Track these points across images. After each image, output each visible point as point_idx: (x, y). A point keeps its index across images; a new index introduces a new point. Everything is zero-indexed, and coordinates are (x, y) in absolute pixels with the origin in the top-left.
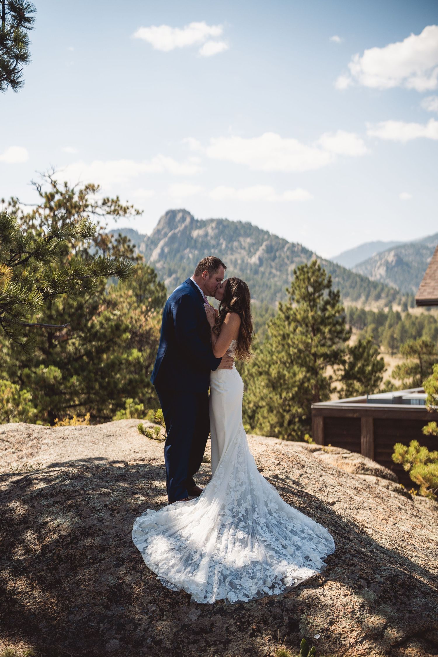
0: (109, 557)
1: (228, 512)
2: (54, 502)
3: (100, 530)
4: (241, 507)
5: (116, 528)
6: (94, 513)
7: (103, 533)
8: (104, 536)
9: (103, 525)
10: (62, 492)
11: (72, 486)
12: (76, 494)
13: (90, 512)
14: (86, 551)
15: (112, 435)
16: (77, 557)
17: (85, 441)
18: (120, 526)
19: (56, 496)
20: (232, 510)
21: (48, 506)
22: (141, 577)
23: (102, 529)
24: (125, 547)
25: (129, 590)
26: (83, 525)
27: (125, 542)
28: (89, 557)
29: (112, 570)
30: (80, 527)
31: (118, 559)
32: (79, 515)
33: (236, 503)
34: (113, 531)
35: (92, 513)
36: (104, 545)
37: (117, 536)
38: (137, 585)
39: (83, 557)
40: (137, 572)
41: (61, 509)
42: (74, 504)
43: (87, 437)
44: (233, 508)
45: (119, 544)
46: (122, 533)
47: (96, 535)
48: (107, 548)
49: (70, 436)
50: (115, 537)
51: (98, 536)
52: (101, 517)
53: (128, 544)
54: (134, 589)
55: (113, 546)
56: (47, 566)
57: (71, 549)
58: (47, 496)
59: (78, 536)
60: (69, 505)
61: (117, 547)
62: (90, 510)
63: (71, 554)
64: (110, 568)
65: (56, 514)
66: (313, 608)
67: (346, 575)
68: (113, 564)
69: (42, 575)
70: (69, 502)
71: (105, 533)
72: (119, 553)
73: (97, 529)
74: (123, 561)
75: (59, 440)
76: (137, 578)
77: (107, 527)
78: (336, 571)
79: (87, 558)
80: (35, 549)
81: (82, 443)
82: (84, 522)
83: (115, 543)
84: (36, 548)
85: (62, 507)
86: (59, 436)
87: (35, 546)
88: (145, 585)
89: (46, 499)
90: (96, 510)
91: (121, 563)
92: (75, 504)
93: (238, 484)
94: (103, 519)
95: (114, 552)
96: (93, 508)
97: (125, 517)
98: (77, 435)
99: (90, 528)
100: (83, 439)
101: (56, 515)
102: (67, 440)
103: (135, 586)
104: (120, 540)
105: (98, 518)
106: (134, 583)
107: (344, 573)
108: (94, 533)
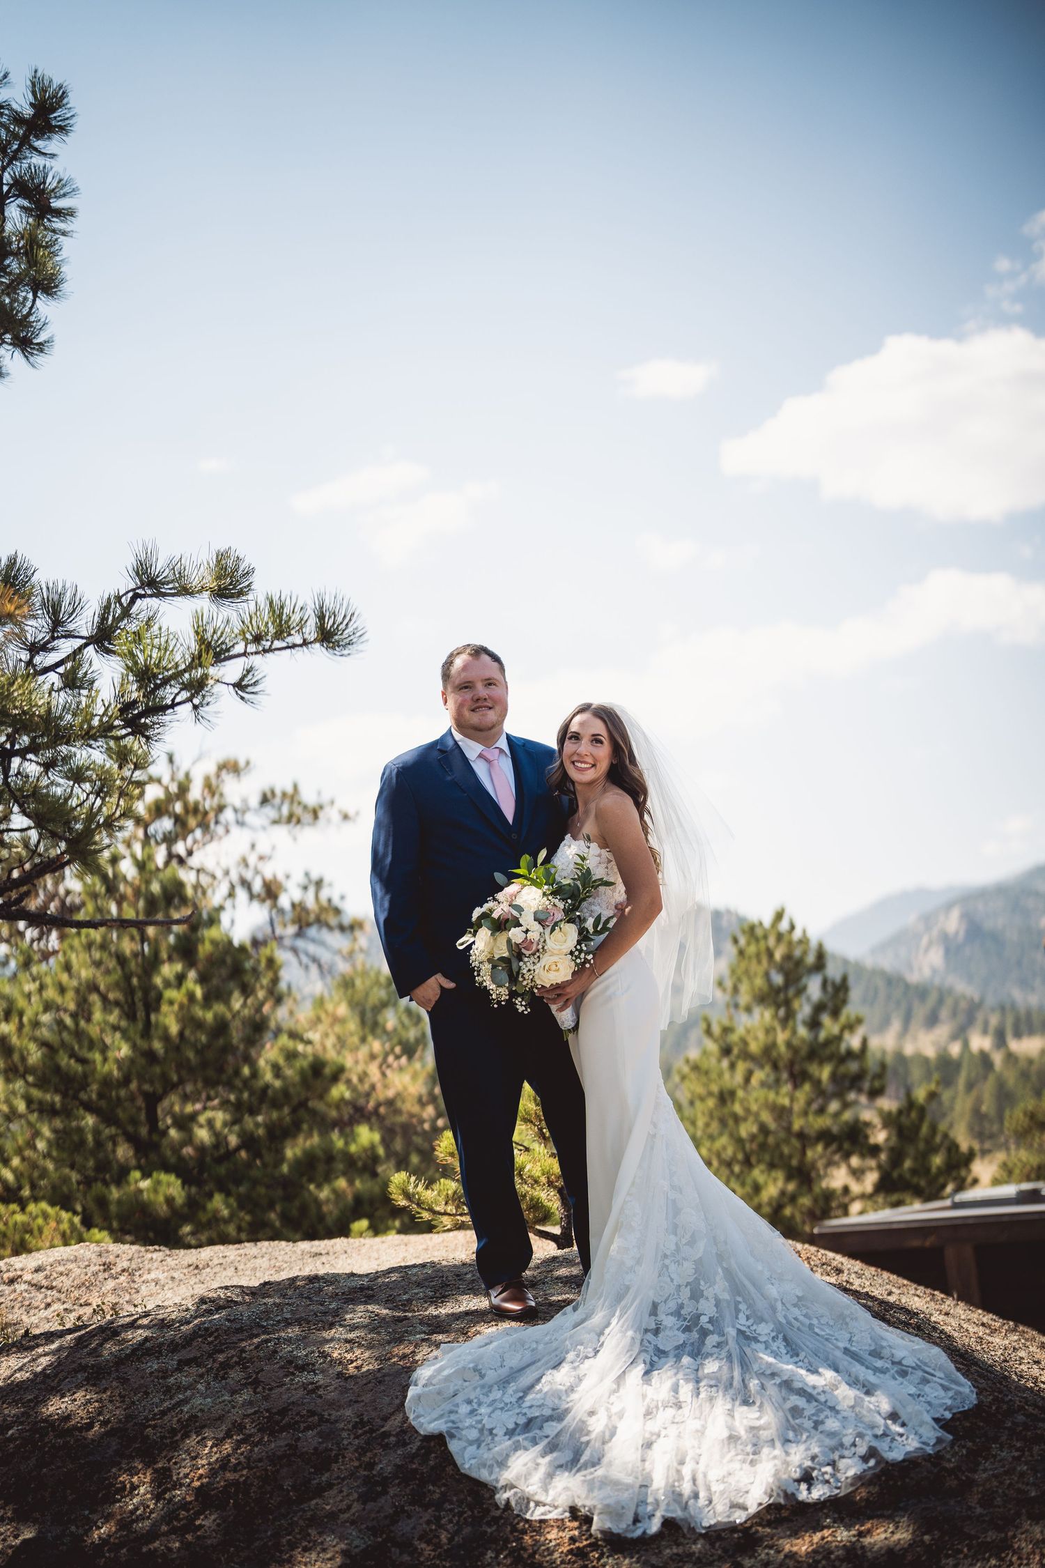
0: (343, 1479)
1: (669, 1321)
2: (180, 1361)
3: (312, 1413)
4: (702, 1301)
5: (356, 1406)
6: (293, 1374)
7: (322, 1420)
8: (325, 1427)
9: (319, 1401)
10: (201, 1336)
11: (229, 1320)
12: (240, 1336)
13: (281, 1373)
14: (278, 1471)
16: (254, 1489)
17: (254, 1269)
18: (367, 1397)
19: (184, 1347)
20: (677, 1313)
21: (165, 1374)
22: (438, 1519)
23: (319, 1410)
24: (386, 1447)
25: (406, 1558)
26: (266, 1405)
27: (386, 1435)
28: (287, 1484)
29: (353, 1511)
30: (255, 1413)
31: (367, 1481)
32: (250, 1384)
34: (348, 1412)
35: (286, 1376)
36: (327, 1450)
37: (361, 1423)
38: (428, 1543)
39: (269, 1488)
40: (426, 1507)
41: (201, 1376)
42: (235, 1359)
43: (259, 1261)
44: (681, 1306)
45: (367, 1443)
46: (374, 1414)
47: (302, 1426)
48: (337, 1456)
49: (216, 1261)
50: (355, 1427)
51: (308, 1428)
52: (312, 1383)
53: (393, 1439)
54: (421, 1554)
55: (351, 1449)
56: (167, 1524)
57: (235, 1471)
58: (160, 1352)
59: (251, 1436)
60: (221, 1363)
61: (362, 1451)
62: (282, 1367)
63: (236, 1483)
64: (349, 1507)
65: (186, 1389)
66: (948, 1556)
67: (1026, 1463)
68: (356, 1495)
69: (156, 1550)
70: (221, 1358)
71: (328, 1421)
72: (370, 1466)
73: (305, 1412)
74: (385, 1482)
75: (185, 1271)
76: (428, 1522)
77: (332, 1404)
78: (995, 1456)
79: (281, 1487)
80: (132, 1483)
81: (248, 1273)
82: (266, 1398)
83: (356, 1442)
84: (135, 1479)
85: (201, 1370)
86: (186, 1263)
87: (132, 1476)
88: (450, 1540)
89: (158, 1358)
90: (297, 1367)
91: (379, 1489)
92: (240, 1357)
93: (684, 1241)
94: (318, 1388)
95: (356, 1464)
96: (290, 1362)
97: (379, 1375)
98: (232, 1258)
99: (283, 1412)
100: (250, 1265)
101: (188, 1393)
102: (208, 1270)
103: (423, 1546)
104: (372, 1431)
105: (304, 1386)
106: (421, 1539)
107: (1017, 1459)
108: (297, 1422)
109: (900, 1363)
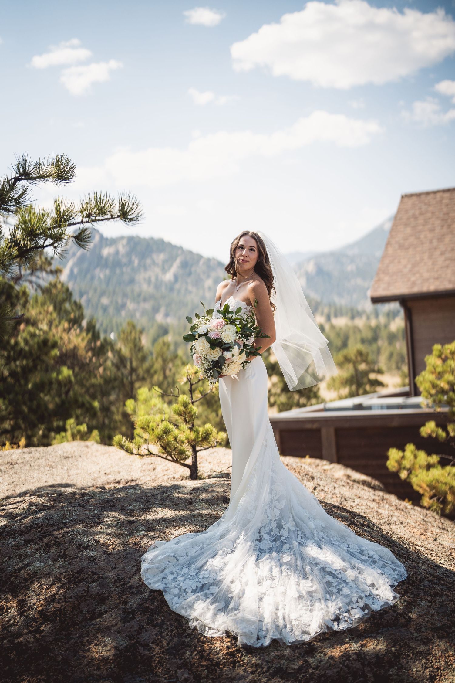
0: (112, 609)
1: (266, 536)
2: (25, 541)
3: (94, 573)
4: (282, 530)
5: (115, 570)
6: (82, 551)
7: (100, 578)
8: (101, 581)
9: (97, 567)
10: (34, 528)
11: (47, 519)
12: (53, 528)
13: (76, 551)
14: (80, 604)
15: (70, 456)
16: (68, 612)
17: (39, 466)
18: (120, 566)
19: (26, 533)
20: (270, 533)
21: (18, 548)
22: (161, 633)
23: (97, 572)
24: (132, 593)
25: (146, 652)
26: (70, 568)
27: (131, 587)
28: (85, 611)
29: (118, 626)
30: (66, 572)
31: (124, 611)
32: (62, 556)
33: (274, 524)
34: (112, 574)
35: (79, 552)
36: (103, 593)
37: (118, 580)
38: (157, 645)
39: (76, 613)
40: (155, 626)
41: (37, 550)
42: (53, 542)
43: (40, 461)
44: (272, 530)
45: (123, 591)
46: (124, 575)
47: (90, 580)
48: (108, 596)
49: (20, 461)
50: (116, 581)
51: (93, 581)
52: (92, 557)
53: (135, 589)
54: (154, 651)
55: (115, 593)
56: (27, 629)
57: (59, 603)
58: (14, 535)
59: (65, 584)
60: (46, 544)
61: (120, 595)
62: (77, 548)
63: (60, 610)
64: (116, 624)
65: (30, 556)
66: (403, 658)
67: (434, 609)
68: (119, 619)
69: (22, 642)
70: (46, 540)
71: (102, 578)
72: (125, 603)
73: (90, 573)
74: (133, 612)
75: (7, 466)
76: (156, 635)
77: (103, 569)
78: (419, 605)
79: (82, 612)
80: (7, 606)
81: (36, 468)
82: (70, 564)
83: (117, 589)
84: (9, 604)
85: (37, 547)
86: (6, 462)
87: (7, 602)
88: (168, 644)
89: (13, 538)
90: (84, 548)
91: (131, 616)
92: (55, 541)
93: (275, 498)
94: (95, 559)
95: (118, 601)
96: (80, 545)
97: (124, 553)
98: (28, 459)
99: (80, 572)
100: (36, 463)
101: (31, 559)
102: (17, 465)
103: (155, 646)
104: (124, 584)
105: (89, 558)
106: (153, 643)
107: (430, 606)
108: (87, 578)
109: (372, 557)
